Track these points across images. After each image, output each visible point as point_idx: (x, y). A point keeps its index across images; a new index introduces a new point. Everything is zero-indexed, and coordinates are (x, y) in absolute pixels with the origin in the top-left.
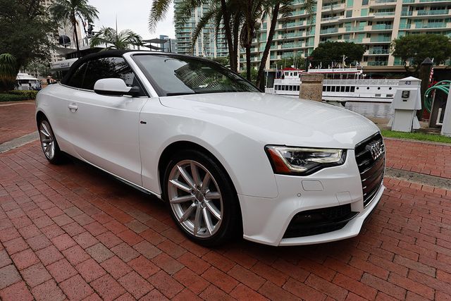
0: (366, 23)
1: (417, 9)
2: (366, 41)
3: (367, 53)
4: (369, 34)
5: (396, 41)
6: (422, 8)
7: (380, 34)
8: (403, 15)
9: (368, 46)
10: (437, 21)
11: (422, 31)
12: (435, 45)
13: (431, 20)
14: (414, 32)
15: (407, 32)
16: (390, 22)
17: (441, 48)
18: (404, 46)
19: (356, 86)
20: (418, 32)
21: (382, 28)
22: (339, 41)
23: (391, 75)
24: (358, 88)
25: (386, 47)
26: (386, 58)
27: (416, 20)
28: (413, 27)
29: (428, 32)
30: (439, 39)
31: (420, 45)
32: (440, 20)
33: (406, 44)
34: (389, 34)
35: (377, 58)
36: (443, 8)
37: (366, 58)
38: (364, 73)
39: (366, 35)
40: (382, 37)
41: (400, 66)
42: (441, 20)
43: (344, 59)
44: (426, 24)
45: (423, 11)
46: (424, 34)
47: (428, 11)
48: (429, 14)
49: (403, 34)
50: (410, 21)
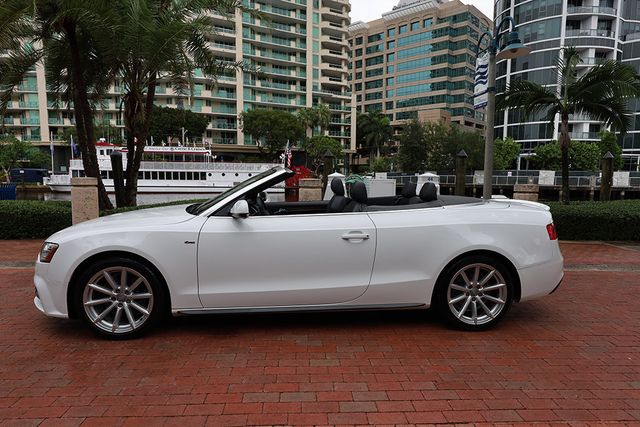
0: (203, 87)
1: (259, 79)
2: (206, 110)
3: (210, 127)
4: (209, 102)
5: (243, 114)
6: (264, 79)
7: (222, 103)
8: (245, 83)
9: (210, 117)
10: (281, 95)
11: (269, 106)
12: (286, 124)
13: (275, 94)
14: (260, 106)
15: (254, 105)
16: (232, 90)
17: (292, 128)
18: (254, 122)
19: (207, 171)
20: (265, 106)
21: (223, 96)
22: (170, 106)
23: (243, 156)
24: (210, 175)
25: (232, 120)
26: (233, 135)
27: (261, 92)
28: (259, 99)
29: (275, 107)
30: (289, 117)
31: (272, 122)
32: (283, 95)
33: (255, 119)
34: (233, 105)
35: (223, 134)
36: (285, 83)
37: (210, 134)
38: (213, 153)
39: (205, 102)
40: (225, 107)
41: (250, 146)
42: (285, 96)
43: (184, 133)
44: (271, 97)
45: (265, 82)
46: (271, 109)
47: (271, 83)
48: (272, 86)
49: (250, 107)
50: (255, 91)
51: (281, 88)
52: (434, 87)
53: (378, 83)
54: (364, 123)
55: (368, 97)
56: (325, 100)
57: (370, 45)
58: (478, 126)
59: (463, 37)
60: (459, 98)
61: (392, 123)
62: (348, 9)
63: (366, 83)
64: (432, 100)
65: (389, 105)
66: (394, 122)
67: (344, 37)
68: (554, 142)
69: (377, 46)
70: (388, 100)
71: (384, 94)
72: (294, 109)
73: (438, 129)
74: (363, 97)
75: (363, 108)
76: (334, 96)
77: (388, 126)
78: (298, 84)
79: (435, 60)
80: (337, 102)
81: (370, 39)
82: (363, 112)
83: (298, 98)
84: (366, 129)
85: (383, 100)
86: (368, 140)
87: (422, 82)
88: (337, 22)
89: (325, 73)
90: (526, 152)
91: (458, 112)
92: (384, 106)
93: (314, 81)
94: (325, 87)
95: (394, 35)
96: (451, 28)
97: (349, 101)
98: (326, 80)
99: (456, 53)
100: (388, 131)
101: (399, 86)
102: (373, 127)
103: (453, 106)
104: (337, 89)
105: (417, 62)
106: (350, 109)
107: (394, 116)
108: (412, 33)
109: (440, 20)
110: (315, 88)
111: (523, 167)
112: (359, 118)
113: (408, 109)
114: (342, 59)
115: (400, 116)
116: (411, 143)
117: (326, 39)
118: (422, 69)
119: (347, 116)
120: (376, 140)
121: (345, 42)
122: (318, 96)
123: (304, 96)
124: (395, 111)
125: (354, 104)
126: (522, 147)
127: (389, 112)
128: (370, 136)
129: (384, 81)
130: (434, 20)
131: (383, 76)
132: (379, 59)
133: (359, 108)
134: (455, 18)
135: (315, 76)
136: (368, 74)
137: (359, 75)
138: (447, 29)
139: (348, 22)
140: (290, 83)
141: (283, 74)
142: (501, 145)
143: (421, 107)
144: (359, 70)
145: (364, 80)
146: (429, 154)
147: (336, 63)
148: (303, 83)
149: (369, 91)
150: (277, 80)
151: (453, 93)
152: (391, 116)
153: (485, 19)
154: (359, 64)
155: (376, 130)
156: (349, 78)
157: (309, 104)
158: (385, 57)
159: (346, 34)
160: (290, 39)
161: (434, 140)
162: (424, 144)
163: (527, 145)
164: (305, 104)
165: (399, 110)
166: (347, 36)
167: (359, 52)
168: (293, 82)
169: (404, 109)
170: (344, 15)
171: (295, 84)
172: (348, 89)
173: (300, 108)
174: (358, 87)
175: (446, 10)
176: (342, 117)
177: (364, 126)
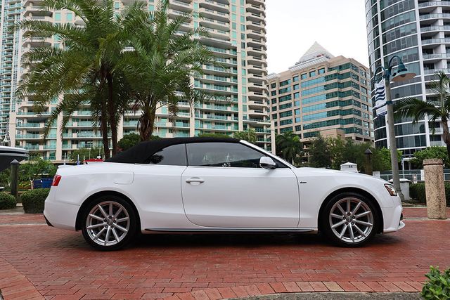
0: (167, 120)
1: (206, 113)
2: (169, 135)
4: (171, 130)
5: (195, 137)
6: (209, 113)
7: (180, 130)
8: (196, 116)
10: (221, 124)
11: (212, 131)
13: (217, 123)
14: (206, 131)
15: (202, 131)
16: (186, 121)
20: (209, 131)
21: (180, 125)
27: (207, 122)
28: (205, 127)
29: (216, 132)
34: (188, 131)
36: (223, 115)
39: (168, 130)
40: (182, 132)
42: (223, 124)
44: (214, 125)
45: (210, 116)
46: (214, 133)
47: (213, 115)
48: (214, 118)
49: (199, 132)
50: (202, 122)
51: (221, 119)
52: (329, 114)
53: (289, 113)
54: (281, 141)
55: (282, 123)
56: (252, 125)
57: (281, 88)
58: (365, 140)
59: (348, 79)
60: (350, 121)
61: (301, 141)
62: (266, 66)
63: (280, 113)
64: (329, 123)
65: (298, 128)
66: (303, 140)
67: (263, 83)
68: (428, 148)
69: (286, 89)
70: (297, 124)
71: (293, 120)
72: (230, 133)
73: (337, 142)
74: (278, 123)
75: (279, 131)
76: (258, 123)
77: (299, 142)
78: (233, 115)
79: (328, 96)
80: (261, 127)
81: (281, 84)
82: (279, 133)
83: (233, 125)
84: (283, 145)
85: (293, 125)
86: (285, 153)
87: (320, 111)
88: (259, 74)
89: (251, 107)
90: (407, 157)
91: (350, 131)
92: (294, 129)
93: (244, 112)
94: (251, 116)
95: (298, 81)
96: (339, 74)
97: (269, 126)
98: (252, 112)
99: (343, 90)
100: (299, 146)
101: (304, 114)
102: (288, 143)
103: (345, 126)
104: (260, 118)
105: (316, 98)
106: (270, 131)
107: (302, 136)
108: (311, 78)
109: (330, 69)
110: (245, 118)
111: (407, 168)
112: (277, 138)
113: (312, 130)
114: (263, 98)
115: (306, 135)
116: (317, 154)
117: (252, 85)
118: (320, 102)
119: (268, 137)
120: (291, 153)
121: (264, 86)
122: (247, 123)
123: (237, 124)
124: (302, 132)
125: (273, 128)
126: (403, 153)
127: (298, 133)
128: (286, 150)
129: (293, 111)
130: (326, 69)
131: (292, 108)
132: (288, 97)
133: (276, 131)
134: (341, 68)
135: (244, 110)
136: (281, 107)
137: (274, 109)
138: (335, 74)
139: (266, 74)
140: (227, 115)
141: (222, 109)
142: (387, 152)
143: (322, 128)
144: (274, 105)
145: (278, 112)
146: (332, 161)
147: (259, 100)
148: (236, 115)
149: (282, 119)
150: (217, 113)
151: (344, 117)
152: (300, 135)
153: (363, 67)
154: (274, 101)
155: (290, 146)
156: (268, 110)
157: (241, 129)
158: (292, 95)
159: (265, 81)
160: (226, 86)
161: (335, 150)
162: (328, 153)
163: (407, 152)
164: (238, 129)
165: (306, 131)
166: (266, 83)
167: (274, 93)
168: (229, 114)
169: (309, 131)
170: (263, 69)
171: (230, 115)
172: (268, 118)
173: (234, 132)
174: (275, 116)
175: (334, 62)
176: (265, 137)
177: (281, 143)
